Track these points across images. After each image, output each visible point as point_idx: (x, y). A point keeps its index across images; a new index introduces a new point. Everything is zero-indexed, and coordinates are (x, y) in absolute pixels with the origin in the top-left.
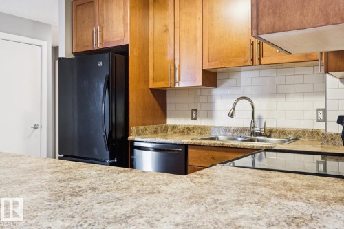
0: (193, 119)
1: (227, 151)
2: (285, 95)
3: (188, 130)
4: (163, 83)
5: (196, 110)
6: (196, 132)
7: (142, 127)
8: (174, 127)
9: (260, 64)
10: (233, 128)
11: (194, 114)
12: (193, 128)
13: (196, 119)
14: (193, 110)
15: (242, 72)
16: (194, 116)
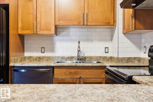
0: (42, 52)
1: (78, 69)
2: (92, 40)
3: (40, 59)
4: (29, 31)
5: (44, 48)
6: (44, 59)
7: (16, 57)
8: (30, 57)
9: (87, 25)
10: (66, 57)
11: (43, 50)
12: (43, 58)
13: (44, 53)
14: (42, 48)
15: (71, 29)
16: (43, 51)
